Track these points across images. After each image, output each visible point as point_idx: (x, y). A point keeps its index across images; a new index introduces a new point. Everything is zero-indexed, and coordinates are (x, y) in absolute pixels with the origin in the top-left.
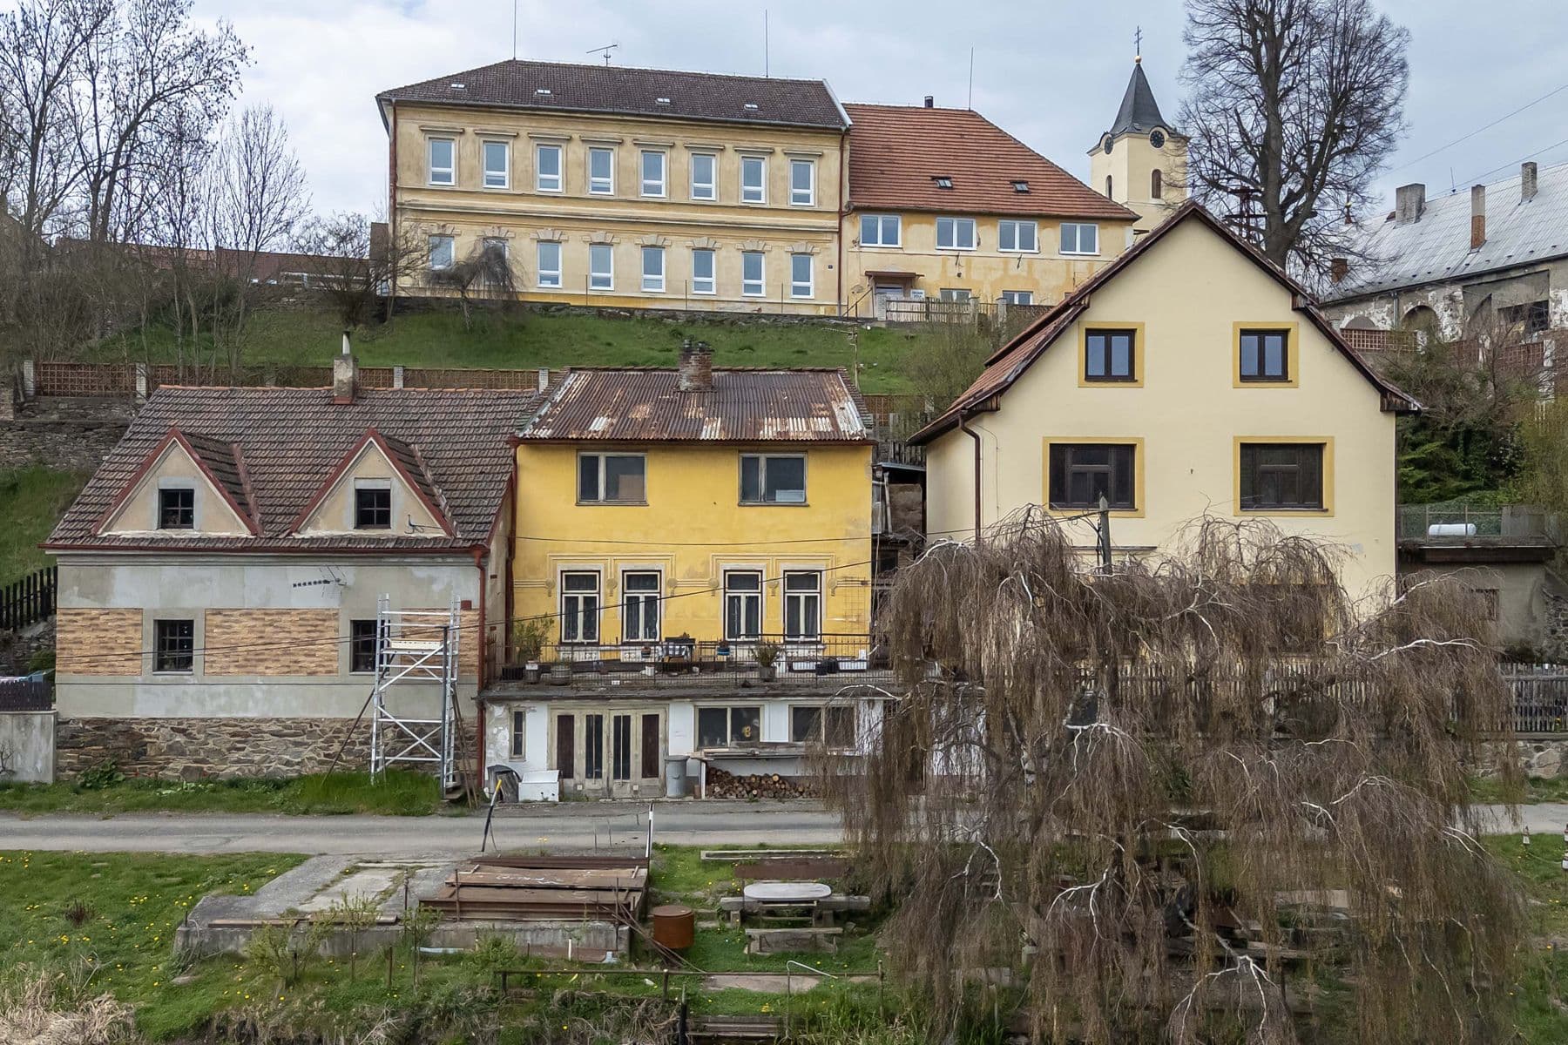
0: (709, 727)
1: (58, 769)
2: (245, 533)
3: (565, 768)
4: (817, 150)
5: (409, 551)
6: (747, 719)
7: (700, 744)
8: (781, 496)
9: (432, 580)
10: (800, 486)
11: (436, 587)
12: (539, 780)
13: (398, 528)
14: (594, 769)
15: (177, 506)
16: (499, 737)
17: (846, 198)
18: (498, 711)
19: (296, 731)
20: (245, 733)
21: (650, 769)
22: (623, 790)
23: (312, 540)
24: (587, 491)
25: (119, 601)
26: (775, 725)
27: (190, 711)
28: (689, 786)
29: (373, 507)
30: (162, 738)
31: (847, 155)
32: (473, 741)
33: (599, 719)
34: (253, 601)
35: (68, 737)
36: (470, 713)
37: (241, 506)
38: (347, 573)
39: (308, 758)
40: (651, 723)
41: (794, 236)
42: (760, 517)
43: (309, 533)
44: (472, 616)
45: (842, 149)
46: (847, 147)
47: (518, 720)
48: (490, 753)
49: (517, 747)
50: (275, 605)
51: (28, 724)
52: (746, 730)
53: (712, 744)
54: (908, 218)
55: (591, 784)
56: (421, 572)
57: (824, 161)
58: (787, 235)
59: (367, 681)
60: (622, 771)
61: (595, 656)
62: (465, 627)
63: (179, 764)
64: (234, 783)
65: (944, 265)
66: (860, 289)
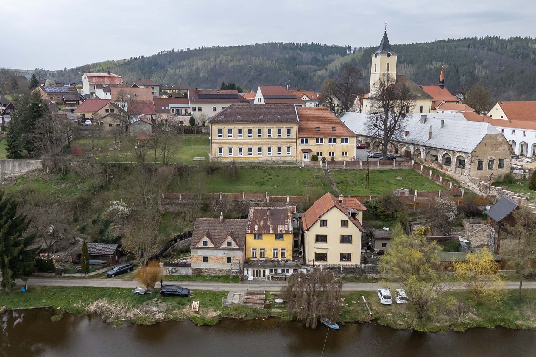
0: (271, 271)
1: (192, 274)
2: (214, 247)
3: (254, 276)
4: (292, 126)
5: (234, 249)
6: (276, 270)
7: (270, 273)
8: (280, 239)
9: (237, 253)
10: (283, 237)
11: (237, 254)
12: (251, 278)
13: (232, 246)
14: (257, 276)
15: (205, 243)
16: (245, 272)
17: (298, 135)
18: (245, 269)
19: (221, 270)
20: (214, 270)
21: (264, 276)
22: (260, 278)
23: (222, 248)
24: (255, 238)
25: (199, 254)
26: (279, 271)
27: (208, 267)
28: (269, 278)
29: (229, 244)
30: (204, 270)
31: (298, 127)
32: (242, 272)
33: (257, 270)
34: (215, 255)
35: (193, 270)
36: (242, 269)
37: (213, 243)
38: (226, 252)
39: (222, 274)
40: (264, 271)
41: (287, 143)
42: (278, 242)
43: (222, 247)
44: (242, 257)
45: (297, 126)
46: (298, 125)
47: (248, 270)
48: (244, 274)
49: (248, 273)
50: (218, 255)
51: (189, 268)
52: (276, 271)
53: (271, 273)
54: (310, 139)
55: (257, 277)
56: (235, 252)
57: (293, 128)
58: (286, 143)
59: (229, 264)
60: (260, 276)
61: (256, 259)
62: (241, 259)
63: (207, 274)
64: (214, 277)
65: (317, 147)
66: (300, 153)
